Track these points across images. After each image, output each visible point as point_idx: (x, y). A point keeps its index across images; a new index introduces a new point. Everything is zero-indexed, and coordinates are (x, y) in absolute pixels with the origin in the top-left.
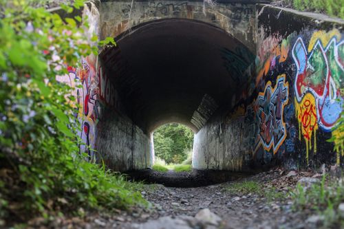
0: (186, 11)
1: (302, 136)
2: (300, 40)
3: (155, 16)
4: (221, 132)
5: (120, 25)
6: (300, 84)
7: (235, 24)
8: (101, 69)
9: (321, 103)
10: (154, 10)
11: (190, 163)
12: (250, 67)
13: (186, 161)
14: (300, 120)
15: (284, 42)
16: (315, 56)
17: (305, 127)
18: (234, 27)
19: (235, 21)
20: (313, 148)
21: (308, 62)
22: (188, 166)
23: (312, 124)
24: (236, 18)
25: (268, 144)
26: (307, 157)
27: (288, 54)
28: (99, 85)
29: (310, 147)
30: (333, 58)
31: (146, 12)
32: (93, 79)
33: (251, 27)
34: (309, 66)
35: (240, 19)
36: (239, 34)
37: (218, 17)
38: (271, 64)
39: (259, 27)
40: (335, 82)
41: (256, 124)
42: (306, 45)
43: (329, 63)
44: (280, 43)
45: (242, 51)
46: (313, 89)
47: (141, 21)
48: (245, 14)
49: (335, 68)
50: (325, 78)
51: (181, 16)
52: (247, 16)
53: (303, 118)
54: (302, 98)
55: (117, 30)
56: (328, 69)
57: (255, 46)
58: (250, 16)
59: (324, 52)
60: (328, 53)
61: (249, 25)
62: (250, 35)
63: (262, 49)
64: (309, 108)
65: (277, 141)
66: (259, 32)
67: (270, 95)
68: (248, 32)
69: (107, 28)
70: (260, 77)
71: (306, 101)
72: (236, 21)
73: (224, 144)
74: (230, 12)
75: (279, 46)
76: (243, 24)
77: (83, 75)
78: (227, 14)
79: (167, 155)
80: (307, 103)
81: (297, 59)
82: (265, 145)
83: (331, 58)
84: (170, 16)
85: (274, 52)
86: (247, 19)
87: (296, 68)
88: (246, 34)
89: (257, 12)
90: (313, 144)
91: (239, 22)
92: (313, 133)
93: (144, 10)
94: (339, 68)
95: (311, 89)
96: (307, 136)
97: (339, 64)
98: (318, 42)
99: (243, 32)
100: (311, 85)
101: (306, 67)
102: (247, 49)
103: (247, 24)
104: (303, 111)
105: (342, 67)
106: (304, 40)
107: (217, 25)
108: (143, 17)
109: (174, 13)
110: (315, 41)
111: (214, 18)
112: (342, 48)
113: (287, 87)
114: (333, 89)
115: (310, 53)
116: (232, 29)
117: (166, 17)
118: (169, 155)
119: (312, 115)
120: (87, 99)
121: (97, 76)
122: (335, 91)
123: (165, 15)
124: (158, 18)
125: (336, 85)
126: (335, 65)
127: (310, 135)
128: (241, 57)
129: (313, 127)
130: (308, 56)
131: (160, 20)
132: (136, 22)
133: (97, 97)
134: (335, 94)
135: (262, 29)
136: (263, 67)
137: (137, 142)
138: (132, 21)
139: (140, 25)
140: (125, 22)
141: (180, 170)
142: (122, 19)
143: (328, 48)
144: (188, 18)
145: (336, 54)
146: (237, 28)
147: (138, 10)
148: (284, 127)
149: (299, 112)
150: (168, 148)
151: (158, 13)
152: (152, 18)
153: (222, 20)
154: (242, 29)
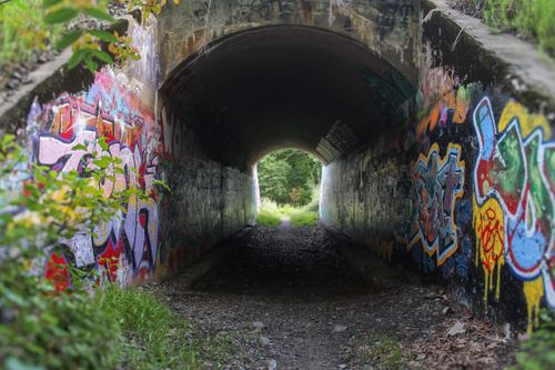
0: (301, 12)
1: (481, 263)
2: (485, 102)
3: (249, 20)
4: (362, 184)
5: (191, 39)
6: (483, 176)
7: (383, 34)
8: (164, 110)
9: (512, 227)
10: (247, 10)
11: (316, 208)
12: (407, 103)
13: (310, 205)
14: (479, 235)
15: (462, 92)
16: (508, 142)
17: (486, 251)
18: (382, 39)
19: (384, 28)
20: (494, 289)
21: (497, 147)
22: (312, 214)
23: (497, 252)
24: (386, 22)
25: (430, 244)
26: (485, 299)
27: (467, 116)
28: (162, 139)
29: (491, 287)
30: (536, 163)
31: (234, 14)
32: (150, 134)
33: (411, 39)
34: (498, 154)
35: (392, 25)
36: (391, 52)
37: (355, 22)
38: (439, 116)
39: (424, 42)
40: (535, 205)
41: (414, 202)
42: (495, 115)
43: (528, 166)
44: (456, 88)
45: (394, 78)
46: (502, 196)
47: (227, 31)
48: (401, 15)
49: (537, 183)
50: (521, 188)
51: (293, 20)
52: (406, 19)
53: (483, 234)
54: (485, 202)
55: (187, 47)
56: (526, 177)
57: (416, 72)
58: (410, 19)
59: (523, 146)
60: (529, 150)
61: (407, 34)
62: (409, 53)
63: (428, 84)
64: (493, 223)
65: (443, 248)
66: (424, 51)
67: (436, 166)
68: (406, 47)
69: (170, 45)
70: (421, 128)
71: (490, 209)
72: (386, 28)
73: (365, 206)
74: (375, 12)
75: (453, 93)
76: (397, 33)
77: (134, 136)
78: (370, 16)
79: (281, 190)
80: (491, 214)
81: (480, 131)
82: (425, 243)
83: (532, 161)
84: (275, 21)
85: (446, 98)
86: (404, 24)
87: (477, 145)
88: (402, 52)
89: (421, 14)
90: (495, 283)
91: (391, 29)
92: (496, 266)
93: (231, 11)
94: (543, 184)
95: (498, 195)
96: (488, 267)
97: (544, 180)
98: (515, 122)
99: (397, 47)
100: (499, 187)
101: (493, 155)
102: (403, 78)
103: (404, 33)
104: (486, 223)
105: (548, 186)
106: (493, 106)
107: (353, 35)
108: (228, 23)
109: (281, 16)
110: (510, 117)
111: (348, 23)
112: (551, 154)
113: (462, 168)
114: (531, 214)
115: (502, 134)
116: (378, 43)
117: (268, 22)
118: (285, 189)
119: (497, 238)
120: (143, 170)
121: (157, 125)
122: (534, 220)
123: (267, 19)
124: (254, 25)
125: (537, 210)
126: (538, 176)
127: (492, 267)
128: (393, 84)
129: (497, 258)
130: (498, 136)
131: (258, 28)
132: (219, 33)
133: (160, 158)
134: (534, 225)
135: (428, 48)
136: (428, 114)
137: (230, 192)
138: (212, 32)
139: (225, 37)
140: (199, 33)
141: (300, 224)
142: (194, 28)
143: (528, 141)
144: (304, 23)
145: (540, 160)
146: (387, 41)
147: (220, 11)
148: (455, 232)
149: (478, 221)
150: (283, 178)
151: (255, 16)
152: (245, 25)
153: (362, 28)
154: (395, 43)
